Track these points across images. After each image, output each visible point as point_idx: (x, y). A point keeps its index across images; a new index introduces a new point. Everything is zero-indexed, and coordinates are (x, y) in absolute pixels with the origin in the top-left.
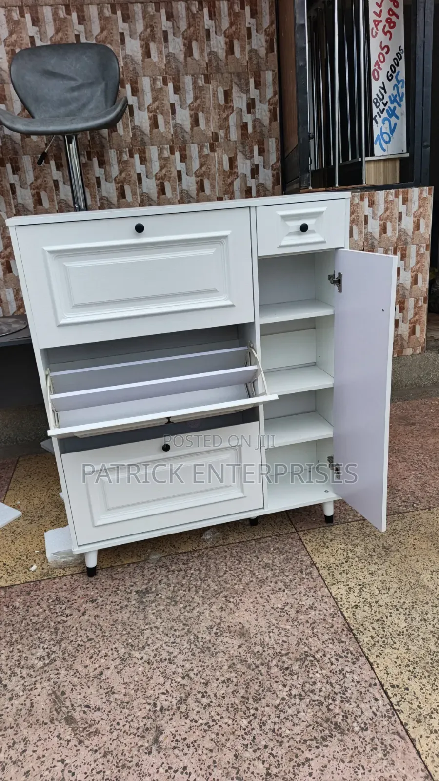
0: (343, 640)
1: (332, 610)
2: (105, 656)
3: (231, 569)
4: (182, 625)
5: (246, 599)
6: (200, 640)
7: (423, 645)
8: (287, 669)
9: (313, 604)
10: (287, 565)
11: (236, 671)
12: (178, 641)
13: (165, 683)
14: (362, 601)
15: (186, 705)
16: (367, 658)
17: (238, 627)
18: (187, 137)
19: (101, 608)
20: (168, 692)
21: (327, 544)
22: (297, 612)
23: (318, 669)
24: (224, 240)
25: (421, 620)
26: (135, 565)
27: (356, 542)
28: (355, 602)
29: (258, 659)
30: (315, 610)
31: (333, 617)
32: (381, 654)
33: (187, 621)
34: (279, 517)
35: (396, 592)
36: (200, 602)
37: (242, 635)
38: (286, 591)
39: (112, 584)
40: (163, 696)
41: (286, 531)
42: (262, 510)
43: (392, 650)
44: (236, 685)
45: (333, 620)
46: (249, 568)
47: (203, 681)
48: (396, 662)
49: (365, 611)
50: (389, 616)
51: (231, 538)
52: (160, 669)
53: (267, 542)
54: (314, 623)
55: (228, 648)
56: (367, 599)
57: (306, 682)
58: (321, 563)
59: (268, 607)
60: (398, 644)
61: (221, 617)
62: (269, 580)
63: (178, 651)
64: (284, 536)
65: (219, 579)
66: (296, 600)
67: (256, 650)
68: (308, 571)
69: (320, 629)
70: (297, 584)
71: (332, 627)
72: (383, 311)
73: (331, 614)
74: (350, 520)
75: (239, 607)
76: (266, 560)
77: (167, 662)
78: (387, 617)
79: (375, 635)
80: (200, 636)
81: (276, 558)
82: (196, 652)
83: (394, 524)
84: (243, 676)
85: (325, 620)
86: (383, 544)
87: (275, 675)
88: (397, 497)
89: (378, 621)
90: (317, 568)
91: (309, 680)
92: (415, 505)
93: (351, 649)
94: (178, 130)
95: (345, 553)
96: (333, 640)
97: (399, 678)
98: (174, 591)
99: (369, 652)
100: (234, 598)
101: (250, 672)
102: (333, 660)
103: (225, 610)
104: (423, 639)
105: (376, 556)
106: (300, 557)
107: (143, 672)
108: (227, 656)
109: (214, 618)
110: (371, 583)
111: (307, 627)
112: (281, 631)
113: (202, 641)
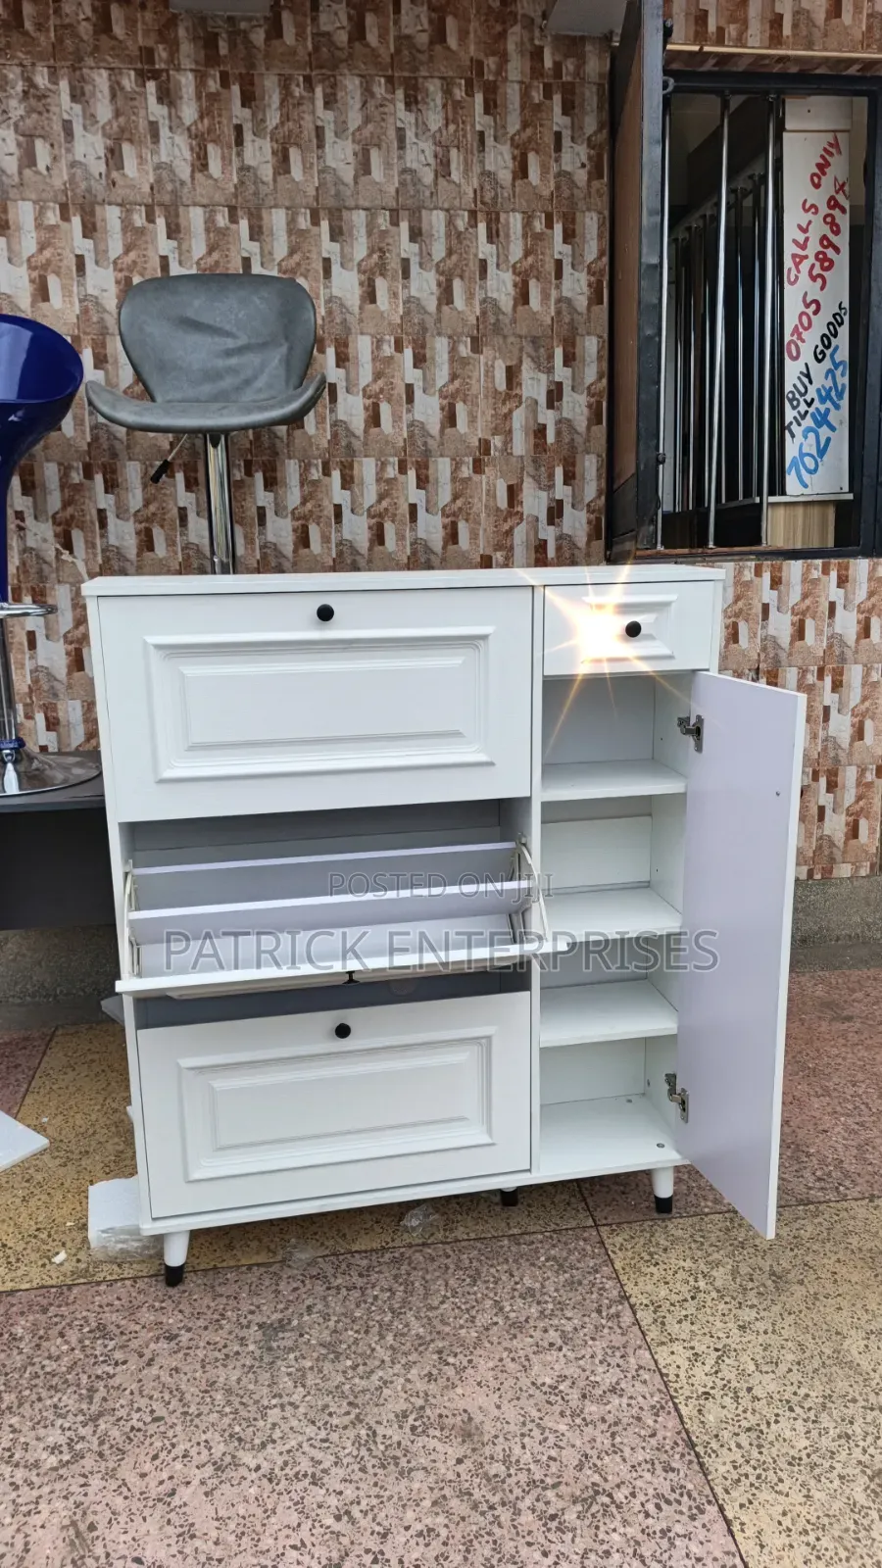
0: (674, 1465)
1: (656, 1399)
2: (184, 1456)
3: (455, 1294)
4: (345, 1404)
5: (482, 1362)
6: (379, 1439)
7: (840, 1491)
8: (553, 1517)
9: (618, 1383)
10: (571, 1295)
11: (448, 1513)
12: (334, 1437)
13: (299, 1525)
14: (720, 1383)
16: (721, 1509)
17: (459, 1418)
18: (433, 444)
19: (186, 1355)
20: (303, 1544)
21: (656, 1257)
22: (584, 1396)
23: (617, 1523)
24: (481, 642)
25: (840, 1437)
26: (262, 1270)
27: (716, 1256)
28: (705, 1386)
29: (494, 1491)
30: (621, 1396)
31: (657, 1415)
32: (751, 1503)
33: (356, 1397)
34: (562, 1193)
35: (790, 1370)
36: (387, 1359)
37: (467, 1436)
38: (564, 1349)
39: (212, 1304)
40: (295, 1554)
41: (574, 1224)
42: (528, 1175)
43: (774, 1495)
44: (445, 1544)
45: (656, 1421)
46: (492, 1295)
47: (378, 1529)
48: (780, 1523)
49: (724, 1407)
50: (772, 1421)
51: (462, 1229)
52: (293, 1495)
53: (533, 1243)
54: (616, 1424)
55: (434, 1461)
56: (729, 1382)
57: (591, 1550)
58: (640, 1296)
59: (525, 1382)
60: (788, 1483)
61: (427, 1395)
62: (532, 1323)
63: (333, 1458)
64: (570, 1232)
65: (430, 1314)
66: (584, 1370)
67: (492, 1472)
68: (613, 1310)
69: (627, 1439)
70: (587, 1338)
71: (653, 1435)
72: (778, 794)
73: (653, 1407)
74: (706, 1210)
75: (464, 1375)
76: (528, 1282)
77: (307, 1481)
78: (768, 1424)
79: (741, 1461)
80: (380, 1431)
81: (548, 1278)
82: (369, 1466)
83: (795, 1225)
84: (462, 1524)
85: (639, 1419)
86: (771, 1266)
87: (526, 1530)
88: (805, 1168)
89: (749, 1430)
90: (632, 1307)
91: (596, 1546)
92: (841, 1188)
93: (690, 1486)
94: (416, 432)
95: (691, 1279)
96: (653, 1464)
97: (786, 1558)
98: (335, 1331)
99: (726, 1497)
100: (456, 1355)
101: (476, 1517)
102: (650, 1507)
103: (436, 1380)
104: (841, 1477)
105: (755, 1291)
106: (598, 1281)
107: (256, 1498)
108: (432, 1478)
109: (411, 1395)
110: (740, 1347)
111: (602, 1432)
112: (547, 1434)
113: (383, 1443)
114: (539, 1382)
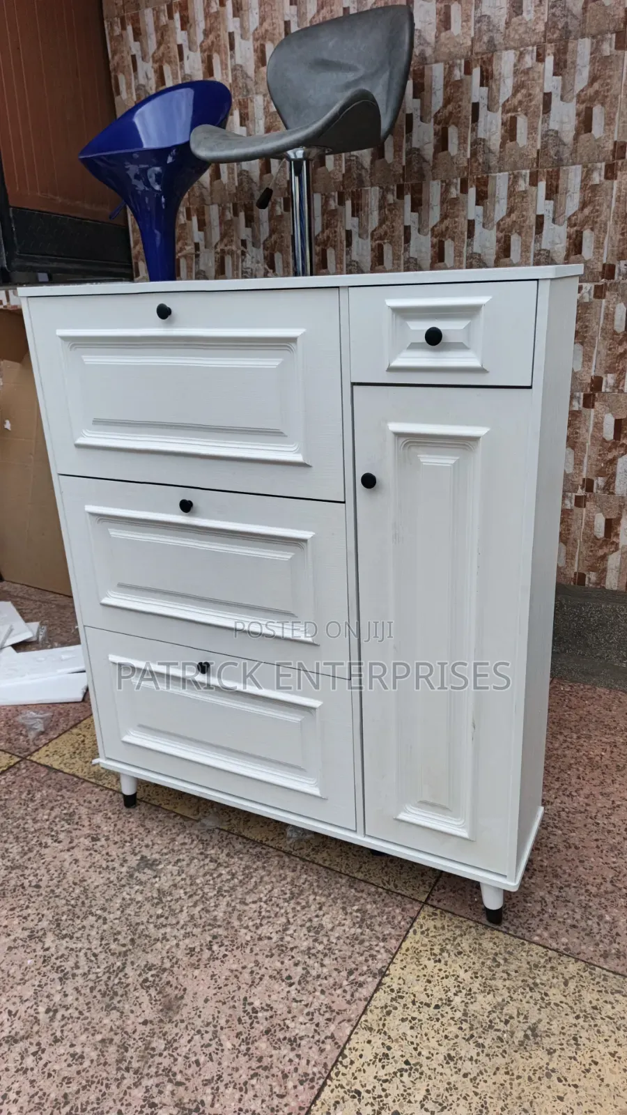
1: (315, 1070)
2: (25, 918)
5: (231, 961)
8: (153, 1105)
9: (301, 1038)
10: (345, 947)
11: (102, 1053)
14: (378, 1091)
15: (9, 1049)
17: (177, 992)
19: (91, 854)
21: (445, 954)
22: (267, 1032)
24: (291, 346)
26: (181, 821)
27: (499, 983)
28: (364, 1086)
29: (141, 1059)
30: (293, 1049)
31: (301, 1083)
33: (139, 938)
38: (293, 987)
39: (134, 829)
41: (408, 893)
44: (79, 1072)
45: (295, 1087)
46: (290, 915)
51: (325, 855)
53: (362, 891)
54: (266, 1068)
55: (132, 1012)
56: (387, 1096)
58: (396, 980)
59: (241, 994)
61: (177, 963)
63: (86, 970)
64: (399, 898)
65: (238, 906)
66: (289, 1012)
67: (153, 1045)
68: (362, 978)
69: (261, 1086)
70: (319, 988)
73: (306, 1074)
74: (536, 938)
76: (326, 922)
81: (343, 925)
83: (610, 998)
85: (285, 1077)
86: (540, 1021)
87: (129, 1101)
90: (380, 984)
94: (550, 141)
95: (453, 990)
98: (175, 886)
100: (221, 946)
101: (113, 1068)
103: (192, 956)
105: (499, 1034)
106: (377, 948)
107: (26, 968)
108: (118, 1023)
109: (168, 957)
110: (429, 1073)
111: (249, 1068)
112: (213, 1043)
113: (120, 979)
114: (249, 1000)
